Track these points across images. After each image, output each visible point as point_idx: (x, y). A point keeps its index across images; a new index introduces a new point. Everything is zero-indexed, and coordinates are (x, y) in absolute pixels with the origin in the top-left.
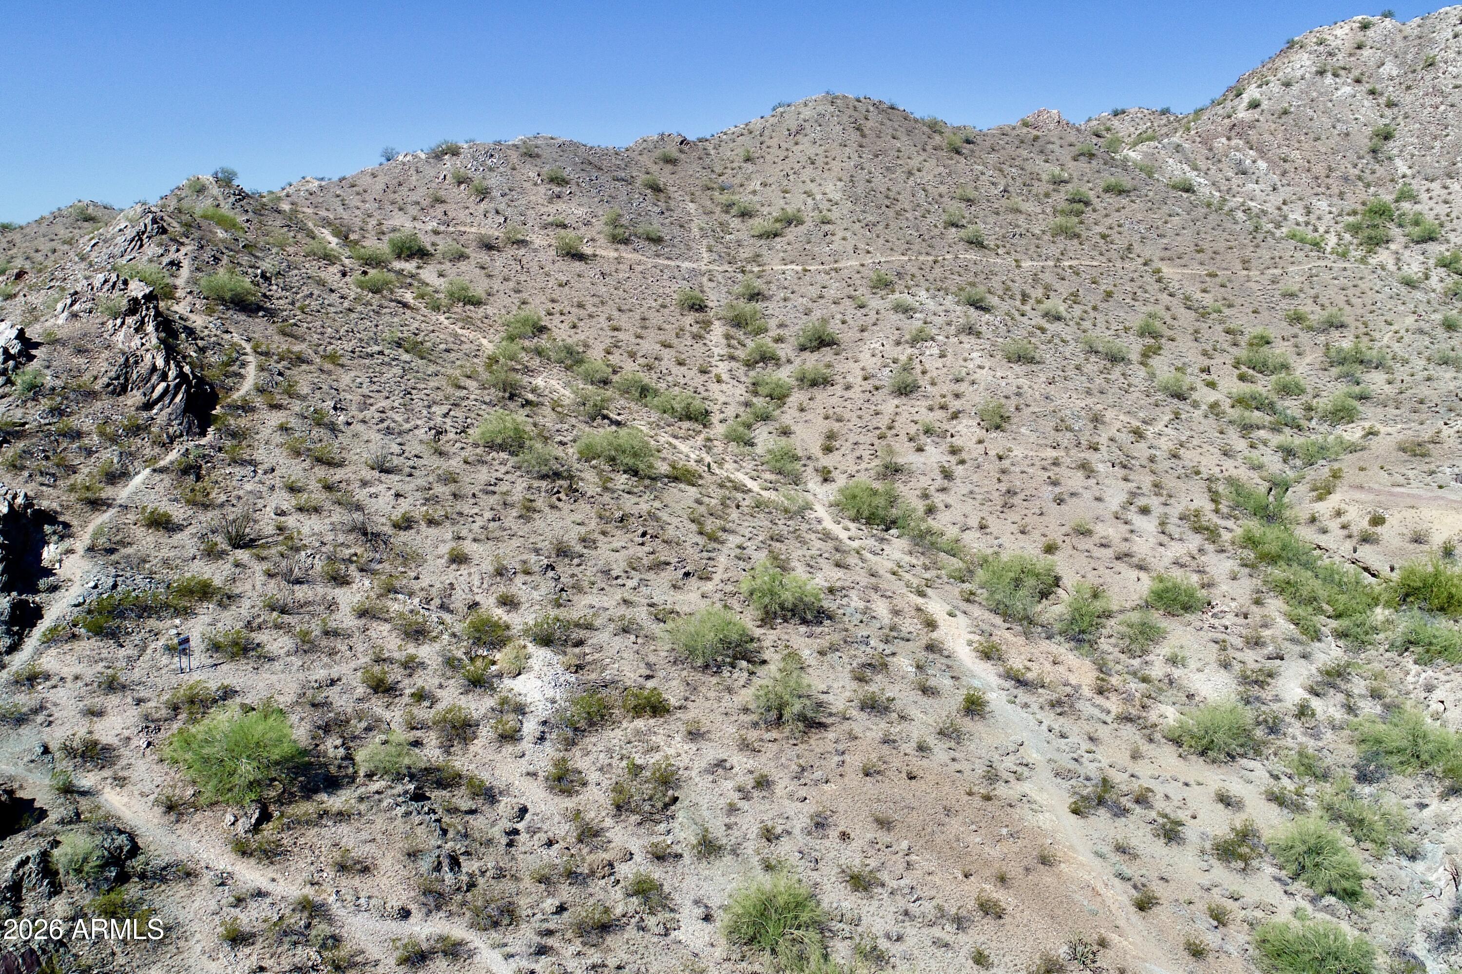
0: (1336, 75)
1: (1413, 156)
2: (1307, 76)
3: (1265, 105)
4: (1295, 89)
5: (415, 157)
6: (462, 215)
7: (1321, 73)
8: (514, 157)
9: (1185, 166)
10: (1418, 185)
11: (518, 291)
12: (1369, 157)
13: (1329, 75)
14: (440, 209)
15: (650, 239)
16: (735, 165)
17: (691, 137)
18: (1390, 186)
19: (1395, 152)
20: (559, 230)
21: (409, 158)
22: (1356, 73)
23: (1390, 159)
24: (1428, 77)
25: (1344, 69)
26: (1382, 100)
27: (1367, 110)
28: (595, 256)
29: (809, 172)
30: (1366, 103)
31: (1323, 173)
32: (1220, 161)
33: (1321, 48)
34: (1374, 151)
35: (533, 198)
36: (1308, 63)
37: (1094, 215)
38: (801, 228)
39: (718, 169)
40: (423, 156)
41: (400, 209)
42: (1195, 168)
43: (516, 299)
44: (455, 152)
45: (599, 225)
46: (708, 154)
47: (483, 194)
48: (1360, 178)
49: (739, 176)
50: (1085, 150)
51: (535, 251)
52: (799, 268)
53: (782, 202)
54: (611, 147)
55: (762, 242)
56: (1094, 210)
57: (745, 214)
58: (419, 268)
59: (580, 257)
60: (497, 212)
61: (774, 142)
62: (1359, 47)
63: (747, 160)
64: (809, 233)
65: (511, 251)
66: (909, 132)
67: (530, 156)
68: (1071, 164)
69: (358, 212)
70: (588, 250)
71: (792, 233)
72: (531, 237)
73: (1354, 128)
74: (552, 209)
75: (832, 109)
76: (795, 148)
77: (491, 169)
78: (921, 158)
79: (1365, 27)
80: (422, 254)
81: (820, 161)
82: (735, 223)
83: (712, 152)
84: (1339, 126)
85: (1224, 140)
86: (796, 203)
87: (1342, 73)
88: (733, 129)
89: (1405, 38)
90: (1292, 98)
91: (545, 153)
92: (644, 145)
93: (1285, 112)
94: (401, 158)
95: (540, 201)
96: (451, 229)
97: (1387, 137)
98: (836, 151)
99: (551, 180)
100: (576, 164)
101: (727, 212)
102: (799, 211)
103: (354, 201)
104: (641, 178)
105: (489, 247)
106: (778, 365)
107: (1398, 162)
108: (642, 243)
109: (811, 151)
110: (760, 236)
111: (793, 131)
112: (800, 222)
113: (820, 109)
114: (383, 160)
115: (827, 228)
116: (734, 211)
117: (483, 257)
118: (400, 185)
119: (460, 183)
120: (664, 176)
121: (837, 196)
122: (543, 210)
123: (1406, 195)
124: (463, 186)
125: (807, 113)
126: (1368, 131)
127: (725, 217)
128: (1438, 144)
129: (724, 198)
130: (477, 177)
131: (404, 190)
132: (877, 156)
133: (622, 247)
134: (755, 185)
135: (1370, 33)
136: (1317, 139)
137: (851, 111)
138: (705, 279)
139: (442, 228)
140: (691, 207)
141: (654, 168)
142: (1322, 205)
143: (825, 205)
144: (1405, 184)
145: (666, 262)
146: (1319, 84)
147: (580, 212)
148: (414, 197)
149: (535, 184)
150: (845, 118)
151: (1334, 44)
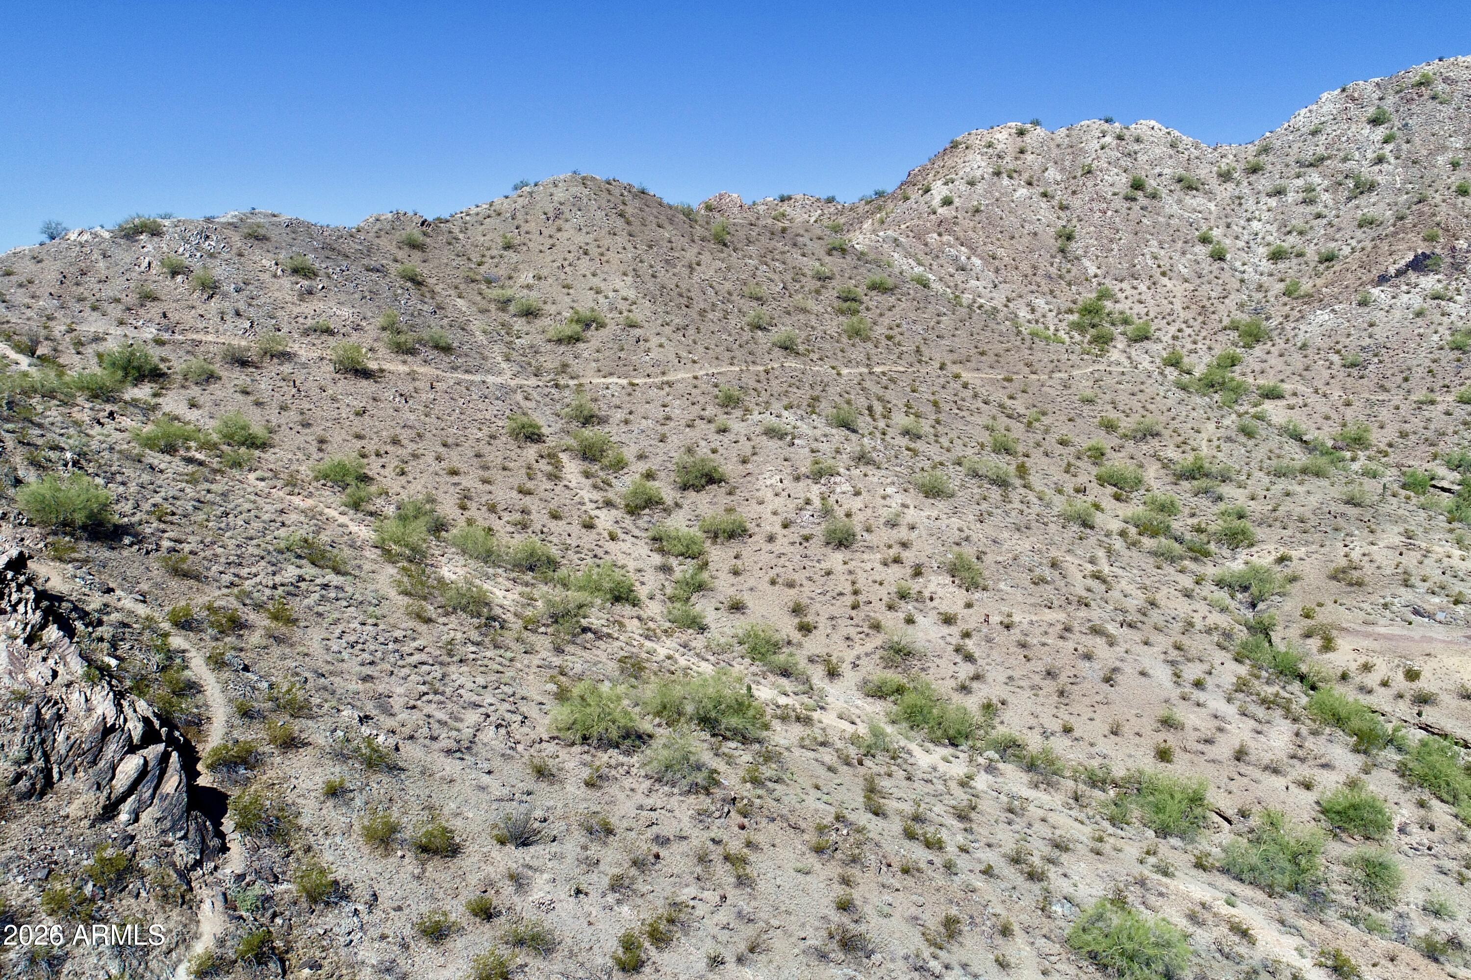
0: (1010, 177)
1: (1097, 257)
2: (986, 176)
3: (957, 202)
4: (980, 187)
5: (96, 235)
6: (189, 318)
7: (998, 174)
8: (236, 240)
9: (910, 261)
10: (1114, 286)
11: (306, 425)
12: (1060, 256)
13: (1004, 176)
14: (154, 310)
15: (436, 347)
16: (494, 252)
17: (430, 219)
18: (1087, 284)
19: (1080, 252)
20: (324, 337)
21: (85, 237)
22: (1026, 176)
23: (1077, 258)
24: (1090, 184)
25: (1015, 171)
26: (1055, 203)
27: (1045, 212)
28: (382, 371)
29: (584, 265)
30: (1043, 205)
31: (1030, 272)
32: (938, 257)
33: (990, 150)
34: (1062, 251)
35: (277, 294)
36: (983, 164)
37: (869, 314)
38: (603, 332)
39: (476, 258)
40: (107, 235)
41: (94, 309)
42: (920, 264)
43: (309, 437)
44: (155, 232)
45: (372, 330)
46: (457, 239)
47: (211, 288)
48: (1060, 277)
49: (503, 266)
50: (837, 244)
51: (304, 366)
52: (624, 382)
53: (567, 299)
54: (341, 227)
55: (562, 348)
56: (868, 309)
57: (530, 313)
58: (155, 395)
59: (366, 374)
60: (238, 314)
61: (532, 226)
62: (1022, 152)
63: (508, 247)
64: (616, 338)
65: (272, 368)
66: (671, 221)
67: (257, 238)
68: (827, 259)
69: (29, 313)
70: (373, 365)
71: (595, 337)
72: (293, 347)
73: (1040, 229)
74: (307, 308)
75: (586, 191)
76: (559, 235)
77: (211, 256)
78: (696, 250)
79: (1021, 133)
80: (156, 375)
81: (594, 251)
82: (519, 324)
83: (461, 236)
84: (1027, 225)
85: (935, 235)
86: (586, 304)
87: (1015, 175)
88: (474, 210)
89: (1058, 146)
90: (978, 196)
91: (273, 234)
92: (378, 225)
93: (977, 211)
94: (73, 236)
95: (288, 298)
96: (177, 337)
97: (1069, 238)
98: (607, 241)
99: (295, 271)
100: (316, 249)
101: (504, 310)
102: (593, 310)
103: (20, 297)
104: (394, 269)
105: (244, 363)
106: (667, 511)
107: (1086, 262)
108: (432, 354)
109: (581, 239)
110: (559, 341)
111: (551, 214)
112: (601, 325)
113: (574, 190)
114: (44, 238)
115: (637, 332)
116: (512, 308)
117: (239, 377)
118: (83, 273)
119: (174, 273)
120: (414, 262)
121: (632, 294)
122: (296, 310)
123: (1104, 295)
124: (179, 278)
125: (560, 195)
126: (1051, 231)
127: (506, 317)
128: (1114, 246)
129: (494, 293)
130: (196, 265)
131: (91, 281)
132: (650, 247)
133: (409, 358)
134: (526, 277)
135: (1027, 138)
136: (1013, 238)
137: (604, 195)
138: (519, 397)
139: (166, 336)
140: (460, 302)
141: (400, 254)
142: (1040, 302)
143: (623, 306)
144: (1099, 284)
145: (467, 377)
146: (998, 184)
147: (346, 312)
148: (109, 291)
149: (275, 276)
150: (604, 204)
151: (999, 147)
